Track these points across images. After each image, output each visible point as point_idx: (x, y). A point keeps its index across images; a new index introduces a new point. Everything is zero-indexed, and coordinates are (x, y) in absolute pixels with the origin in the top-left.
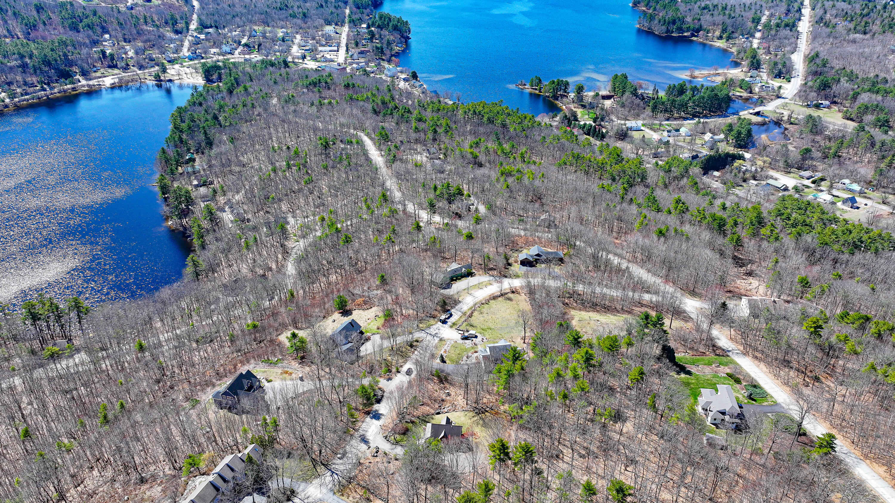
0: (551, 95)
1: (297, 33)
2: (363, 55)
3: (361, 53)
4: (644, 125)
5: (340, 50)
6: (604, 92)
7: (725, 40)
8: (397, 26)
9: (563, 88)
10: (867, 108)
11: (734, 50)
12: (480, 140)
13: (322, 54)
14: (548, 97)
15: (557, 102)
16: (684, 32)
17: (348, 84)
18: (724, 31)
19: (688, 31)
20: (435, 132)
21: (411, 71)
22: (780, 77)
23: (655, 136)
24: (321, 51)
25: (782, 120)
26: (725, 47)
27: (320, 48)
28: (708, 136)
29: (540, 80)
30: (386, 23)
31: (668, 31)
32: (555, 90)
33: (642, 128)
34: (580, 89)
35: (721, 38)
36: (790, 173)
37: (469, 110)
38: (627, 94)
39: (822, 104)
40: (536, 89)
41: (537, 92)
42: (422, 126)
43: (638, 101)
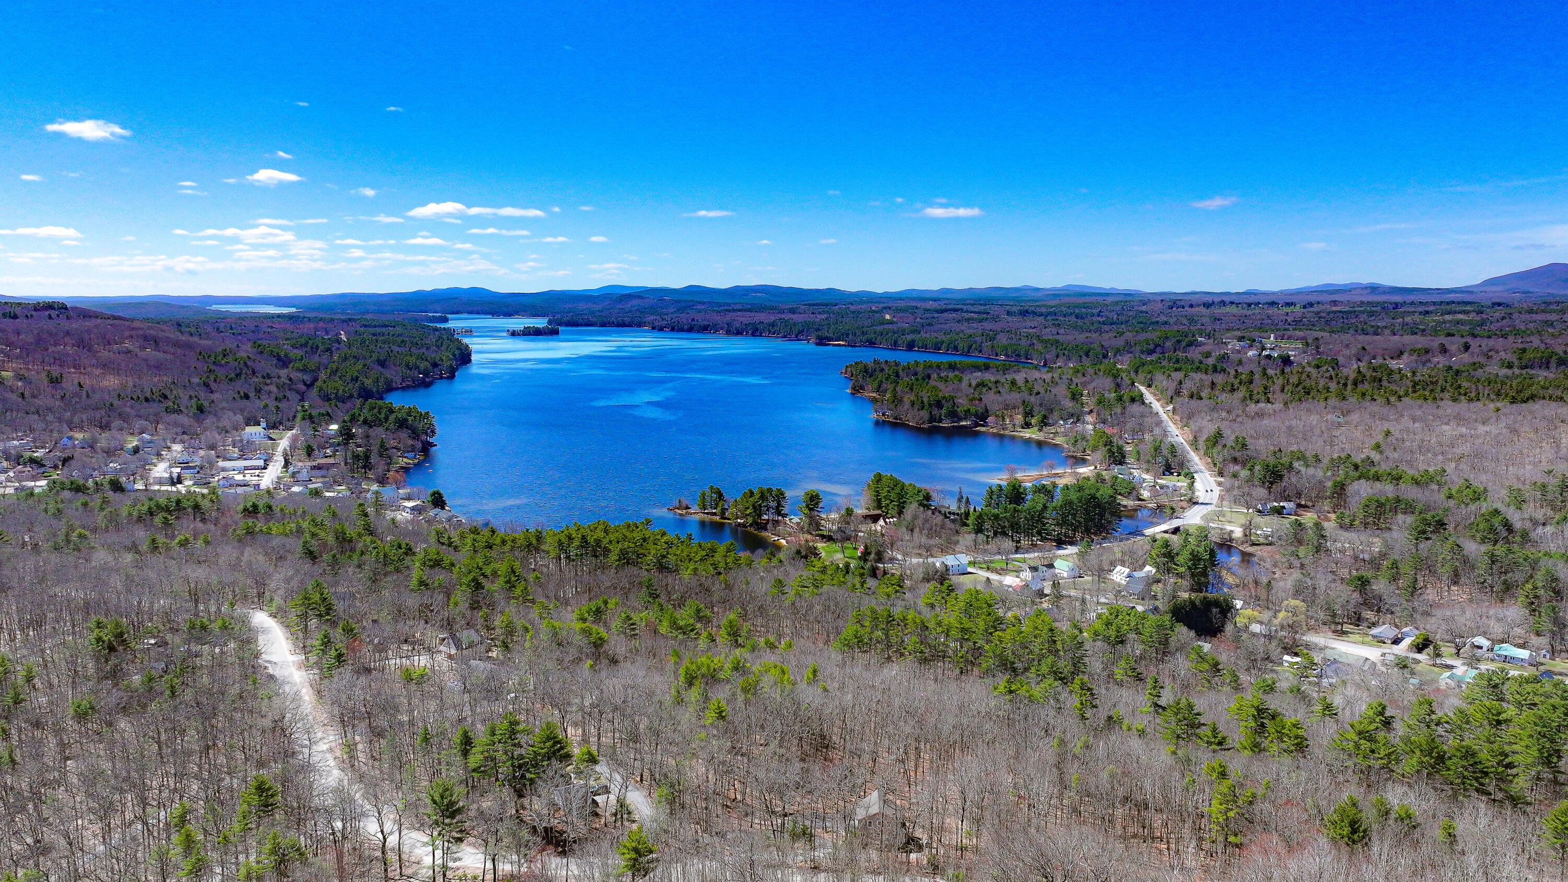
0: (750, 520)
1: (174, 441)
2: (323, 472)
3: (319, 467)
4: (973, 563)
5: (270, 468)
6: (860, 511)
7: (1036, 429)
8: (406, 420)
9: (774, 504)
10: (1380, 505)
11: (1059, 440)
12: (606, 603)
13: (223, 474)
14: (744, 525)
15: (764, 534)
16: (960, 419)
17: (255, 506)
18: (1028, 414)
19: (965, 419)
20: (478, 586)
21: (431, 491)
22: (1172, 474)
23: (1010, 580)
24: (224, 469)
25: (1231, 540)
26: (1042, 439)
27: (221, 464)
28: (1120, 575)
29: (720, 495)
30: (383, 416)
31: (932, 419)
32: (758, 510)
33: (970, 570)
34: (813, 501)
35: (1027, 425)
36: (1344, 633)
37: (570, 538)
38: (912, 509)
39: (1283, 507)
40: (715, 514)
41: (717, 518)
42: (440, 577)
43: (939, 519)
